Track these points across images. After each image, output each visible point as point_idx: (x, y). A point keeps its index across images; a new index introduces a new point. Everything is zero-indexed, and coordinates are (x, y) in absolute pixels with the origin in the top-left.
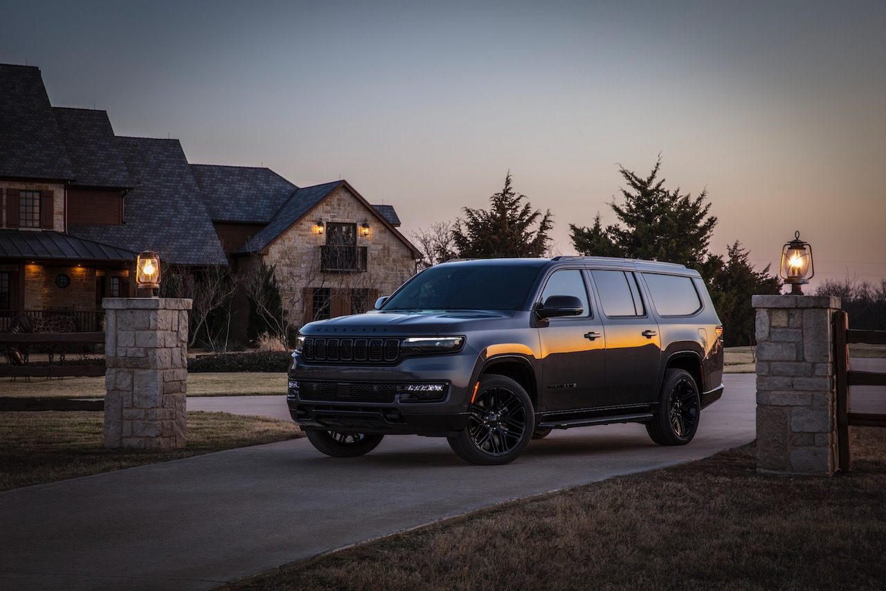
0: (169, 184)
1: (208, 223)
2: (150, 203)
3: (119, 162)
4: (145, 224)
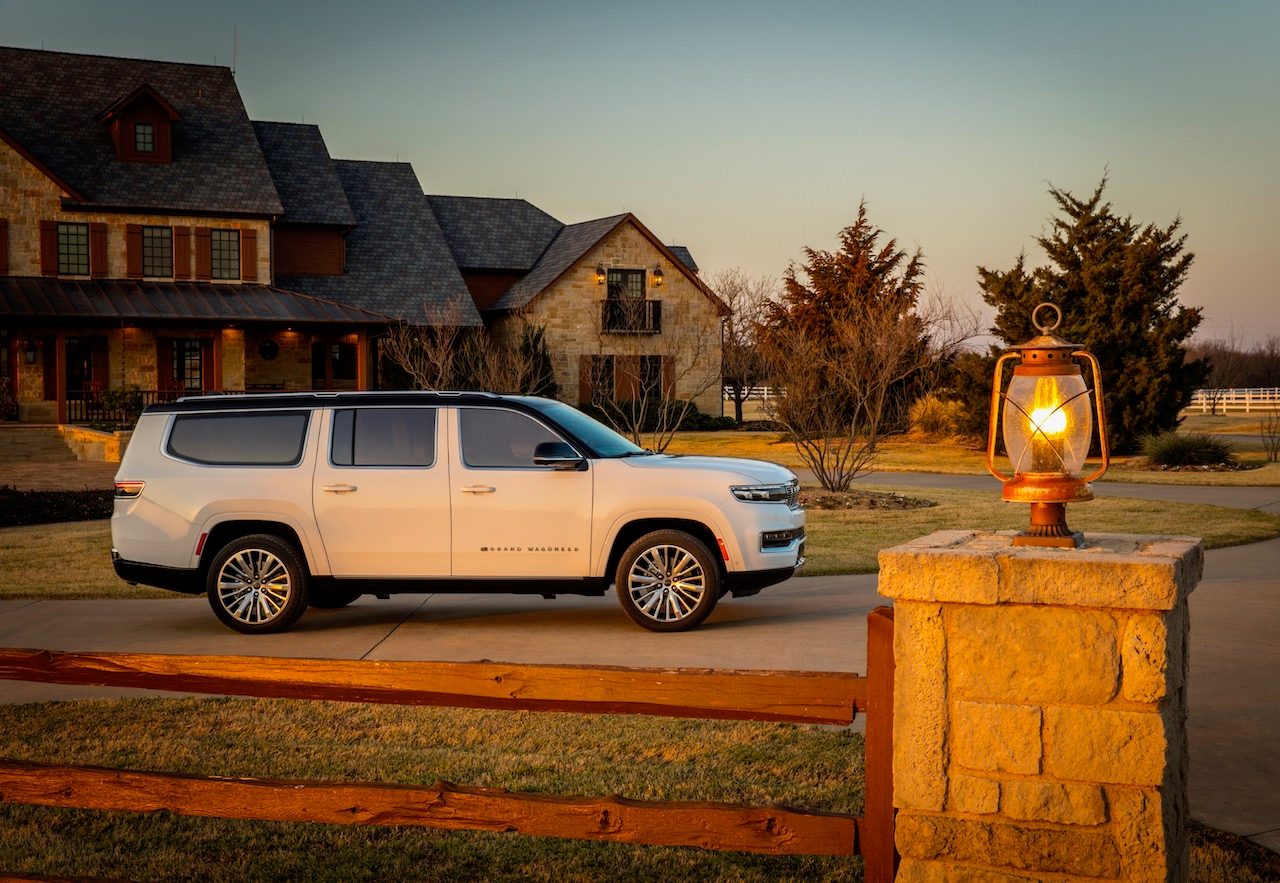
0: (400, 221)
1: (453, 272)
2: (379, 246)
3: (337, 191)
4: (374, 274)
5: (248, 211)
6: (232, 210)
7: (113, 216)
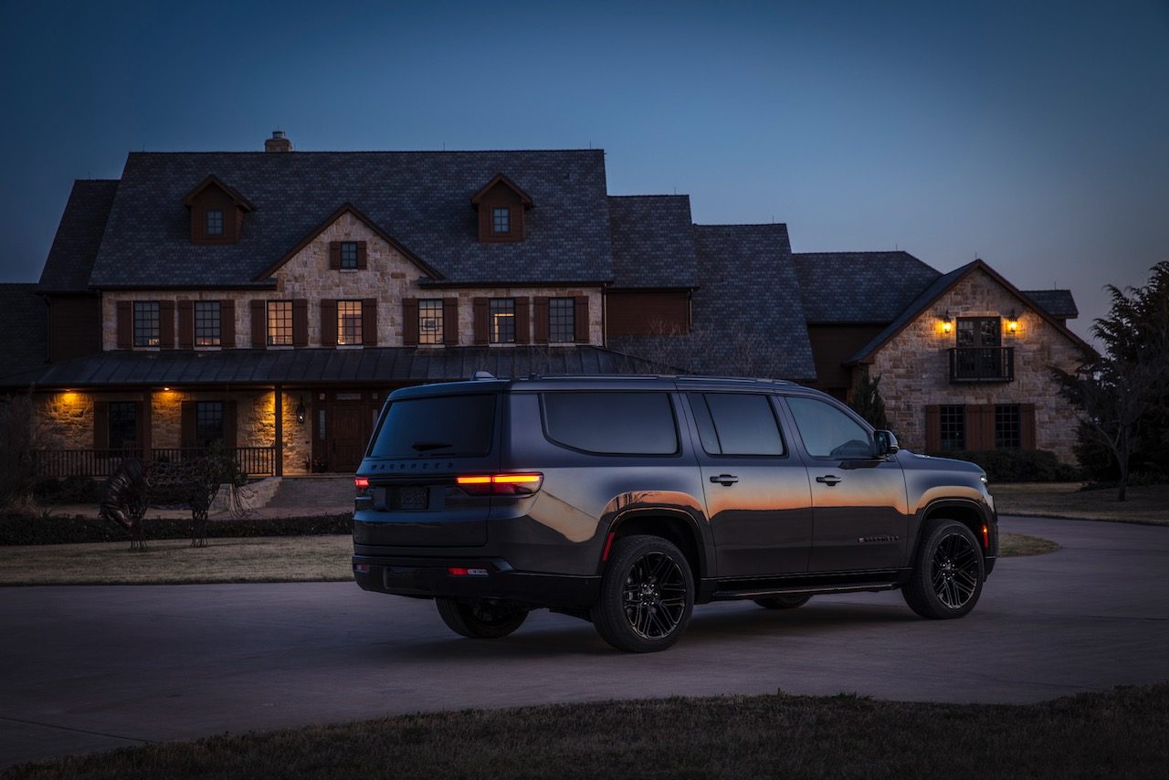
0: (760, 280)
1: (801, 327)
2: (732, 305)
3: (690, 256)
4: (719, 331)
5: (580, 280)
6: (567, 280)
7: (465, 291)
